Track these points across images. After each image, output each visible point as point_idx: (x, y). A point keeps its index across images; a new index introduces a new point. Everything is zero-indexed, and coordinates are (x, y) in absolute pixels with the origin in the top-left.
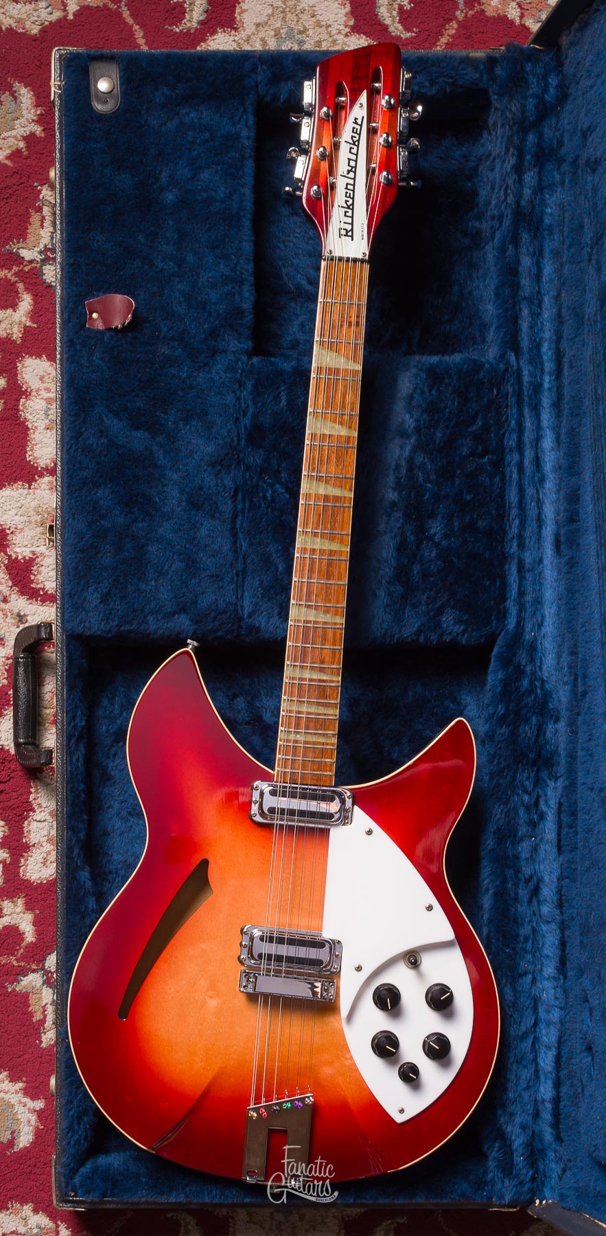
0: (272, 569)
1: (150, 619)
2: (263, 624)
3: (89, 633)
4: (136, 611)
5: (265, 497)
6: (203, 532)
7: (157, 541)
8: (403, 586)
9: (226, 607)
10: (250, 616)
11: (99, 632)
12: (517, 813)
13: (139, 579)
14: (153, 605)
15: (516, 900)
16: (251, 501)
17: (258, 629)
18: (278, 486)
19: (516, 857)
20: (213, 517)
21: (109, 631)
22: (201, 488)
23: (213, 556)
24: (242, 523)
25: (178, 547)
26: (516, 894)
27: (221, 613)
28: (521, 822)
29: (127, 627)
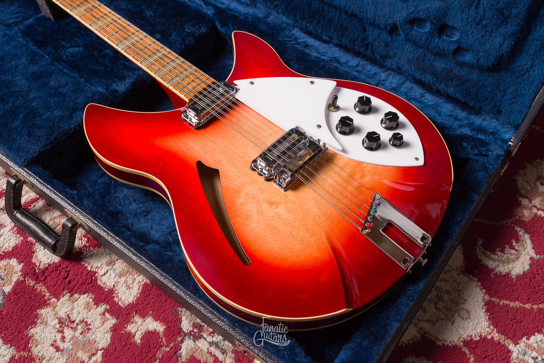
0: (98, 71)
1: (61, 125)
2: (117, 88)
3: (36, 154)
4: (51, 127)
5: (67, 56)
6: (52, 83)
7: (33, 100)
8: (159, 34)
9: (93, 93)
10: (107, 89)
11: (41, 149)
12: (296, 48)
13: (39, 116)
14: (57, 119)
15: (337, 68)
16: (63, 61)
17: (116, 91)
18: (69, 50)
19: (316, 57)
20: (51, 76)
21: (46, 145)
22: (34, 72)
23: (66, 86)
24: (67, 69)
25: (46, 95)
26: (334, 66)
27: (94, 96)
28: (301, 49)
29: (53, 136)
